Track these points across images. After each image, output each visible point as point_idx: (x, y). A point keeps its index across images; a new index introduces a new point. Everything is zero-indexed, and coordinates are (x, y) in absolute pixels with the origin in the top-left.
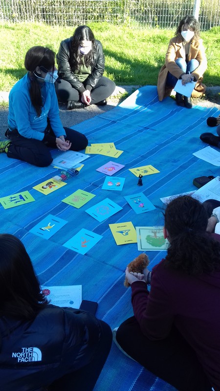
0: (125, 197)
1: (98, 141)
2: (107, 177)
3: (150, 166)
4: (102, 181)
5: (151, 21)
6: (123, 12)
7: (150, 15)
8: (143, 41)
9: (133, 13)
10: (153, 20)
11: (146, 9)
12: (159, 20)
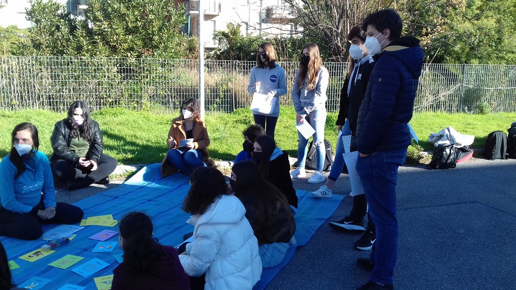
0: (114, 256)
1: (95, 214)
2: (99, 243)
4: (94, 246)
6: (141, 97)
9: (152, 98)
10: (174, 104)
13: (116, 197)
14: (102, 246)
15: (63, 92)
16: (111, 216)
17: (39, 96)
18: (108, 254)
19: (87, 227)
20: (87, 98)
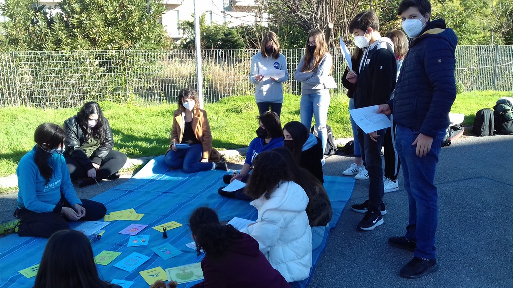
0: (152, 249)
1: (116, 209)
2: (131, 237)
3: (174, 222)
4: (127, 240)
5: (157, 97)
6: (125, 90)
7: (156, 92)
8: (152, 116)
9: (136, 91)
10: (160, 96)
11: (150, 86)
12: (166, 96)
13: (131, 192)
14: (136, 241)
15: (45, 88)
16: (133, 210)
17: (20, 93)
18: (144, 247)
19: (112, 222)
20: (70, 93)
